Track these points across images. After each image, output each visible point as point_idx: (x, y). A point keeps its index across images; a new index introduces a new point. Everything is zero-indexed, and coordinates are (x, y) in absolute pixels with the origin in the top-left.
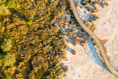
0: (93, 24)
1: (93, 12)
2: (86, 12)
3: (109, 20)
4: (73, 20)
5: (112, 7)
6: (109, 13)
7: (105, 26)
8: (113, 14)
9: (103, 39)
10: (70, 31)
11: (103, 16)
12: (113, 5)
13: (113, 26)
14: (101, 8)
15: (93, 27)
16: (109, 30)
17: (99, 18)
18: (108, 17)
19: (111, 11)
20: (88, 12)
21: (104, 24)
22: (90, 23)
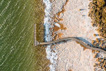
0: (95, 53)
1: (99, 59)
2: (101, 56)
3: (88, 60)
4: (105, 49)
5: (91, 67)
6: (91, 63)
7: (88, 56)
8: (88, 64)
9: (86, 50)
10: (103, 43)
11: (93, 60)
13: (85, 58)
14: (96, 63)
15: (93, 52)
16: (86, 56)
17: (94, 58)
18: (90, 61)
19: (91, 65)
20: (100, 57)
21: (90, 57)
22: (96, 53)
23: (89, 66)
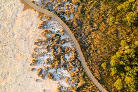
0: (42, 20)
2: (53, 28)
3: (28, 29)
4: (61, 17)
5: (30, 43)
6: (31, 36)
7: (30, 23)
8: (27, 37)
9: (28, 10)
10: (61, 5)
11: (36, 31)
12: (30, 45)
14: (40, 38)
15: (40, 17)
16: (25, 21)
17: (38, 28)
18: (30, 32)
19: (30, 39)
20: (51, 29)
21: (32, 25)
22: (45, 20)
23: (27, 42)
